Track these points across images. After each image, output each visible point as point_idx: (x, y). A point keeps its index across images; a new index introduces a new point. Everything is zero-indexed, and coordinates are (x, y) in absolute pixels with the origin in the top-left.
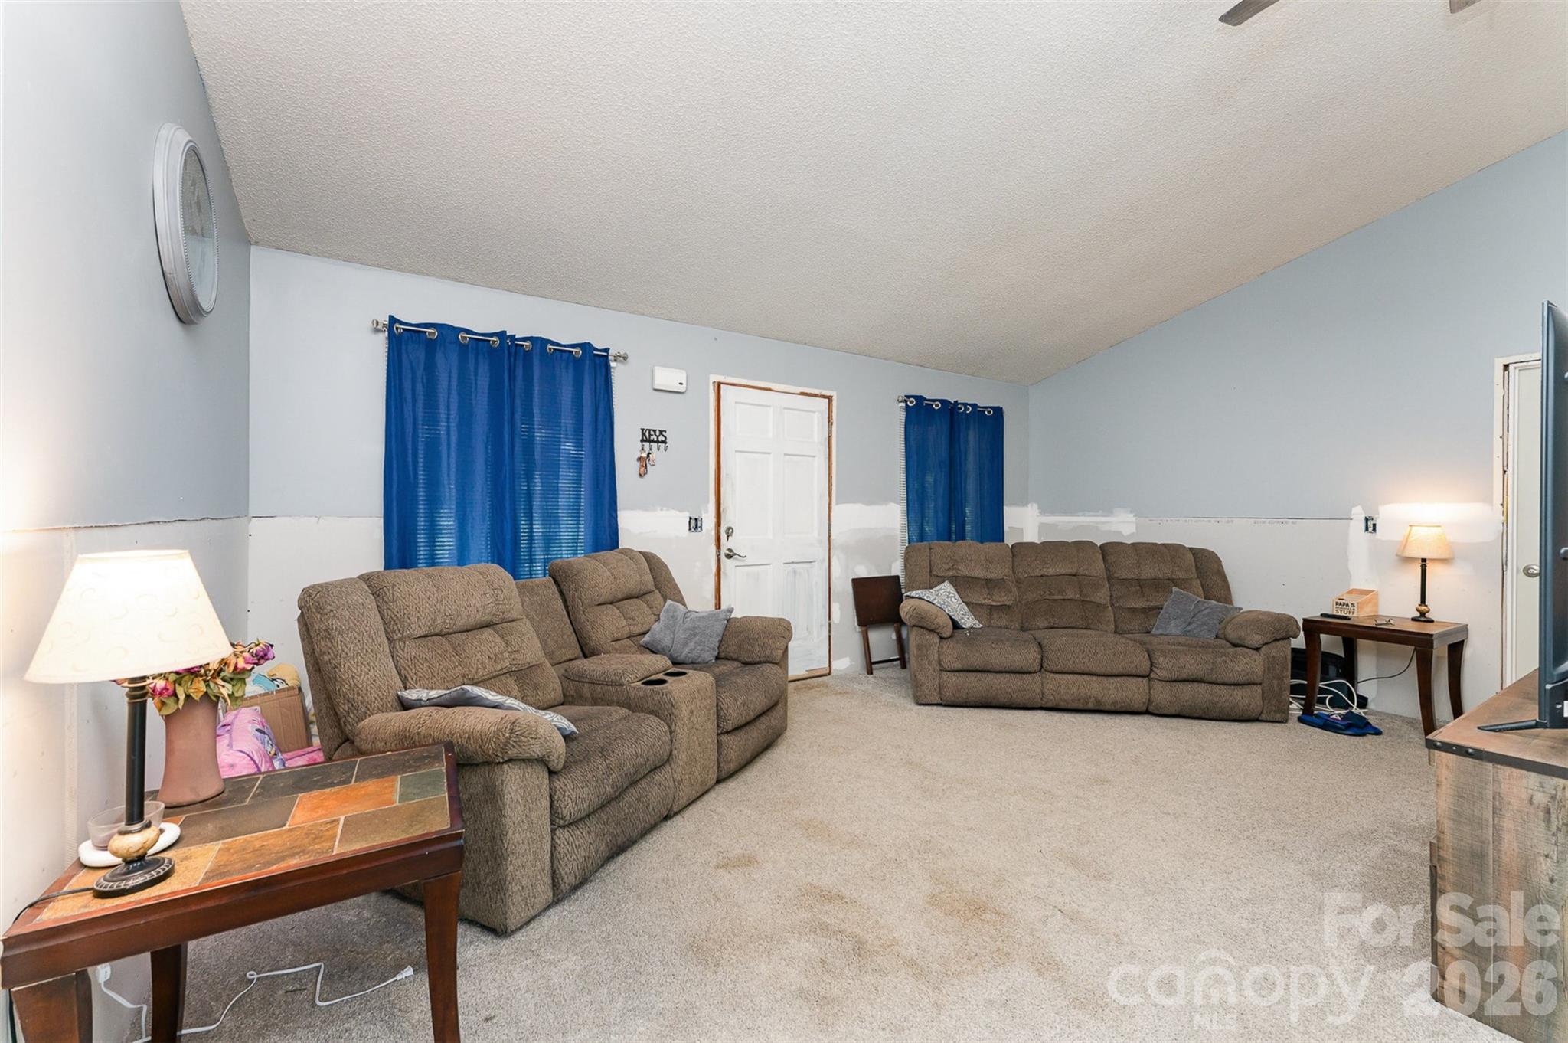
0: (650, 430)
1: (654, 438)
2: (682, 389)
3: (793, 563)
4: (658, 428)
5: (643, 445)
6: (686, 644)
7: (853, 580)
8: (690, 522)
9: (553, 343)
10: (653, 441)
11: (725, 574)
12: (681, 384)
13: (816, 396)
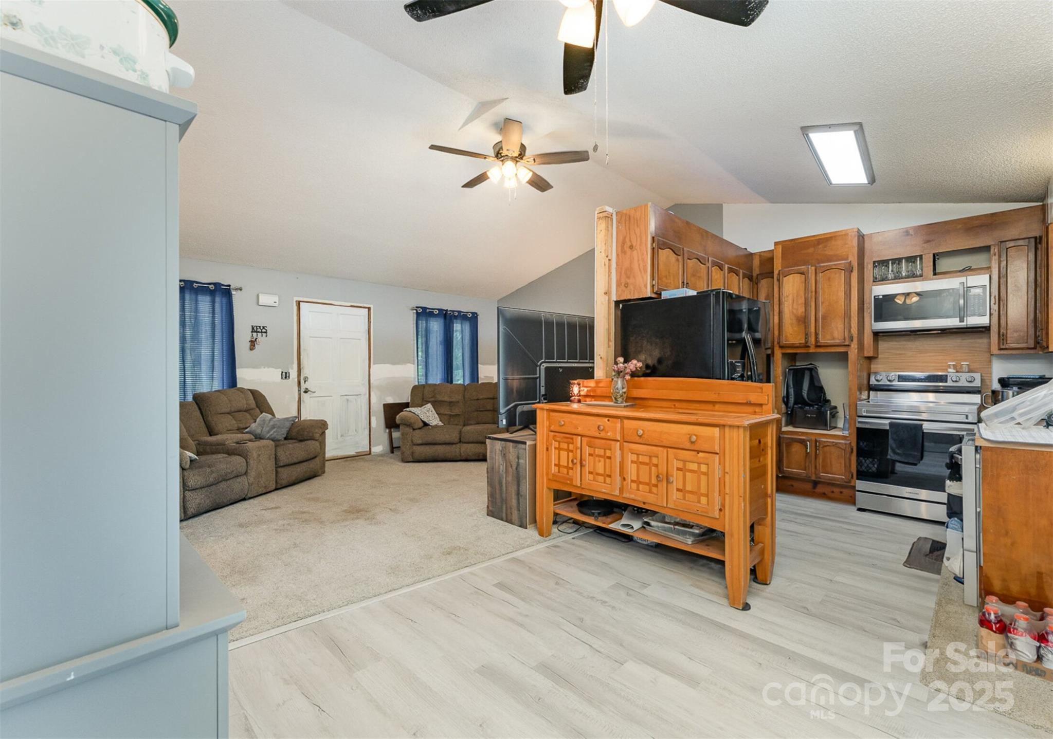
0: (257, 327)
1: (259, 330)
2: (276, 305)
3: (346, 395)
4: (262, 325)
5: (252, 335)
6: (269, 432)
7: (384, 405)
8: (282, 374)
9: (197, 283)
10: (259, 332)
11: (304, 401)
12: (275, 302)
13: (361, 307)
